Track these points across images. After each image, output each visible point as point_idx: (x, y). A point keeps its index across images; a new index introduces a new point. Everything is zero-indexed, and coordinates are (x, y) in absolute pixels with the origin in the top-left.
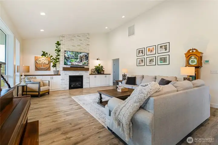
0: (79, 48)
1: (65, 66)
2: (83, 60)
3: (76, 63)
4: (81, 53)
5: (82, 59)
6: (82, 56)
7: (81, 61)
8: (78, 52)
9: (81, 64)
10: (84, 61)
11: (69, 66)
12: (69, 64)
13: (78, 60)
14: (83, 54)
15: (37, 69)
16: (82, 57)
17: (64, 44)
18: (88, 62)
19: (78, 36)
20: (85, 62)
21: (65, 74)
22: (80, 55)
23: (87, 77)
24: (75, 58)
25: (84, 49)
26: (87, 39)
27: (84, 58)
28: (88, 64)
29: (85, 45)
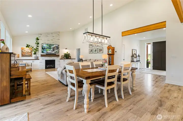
0: (53, 41)
1: (42, 54)
4: (53, 45)
5: (54, 49)
6: (54, 47)
8: (51, 45)
9: (54, 52)
11: (45, 54)
12: (45, 52)
13: (52, 50)
14: (55, 46)
15: (23, 56)
16: (54, 48)
17: (41, 39)
20: (56, 50)
21: (43, 59)
22: (52, 46)
23: (58, 61)
24: (49, 49)
25: (56, 42)
26: (58, 36)
27: (56, 48)
28: (58, 52)
29: (57, 40)
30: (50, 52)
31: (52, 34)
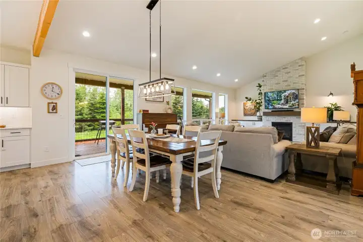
0: (286, 84)
1: (267, 111)
2: (289, 100)
3: (279, 106)
4: (285, 91)
5: (287, 100)
6: (287, 95)
7: (287, 103)
8: (280, 92)
9: (287, 107)
10: (291, 102)
11: (270, 111)
12: (270, 107)
13: (282, 101)
14: (289, 92)
16: (287, 97)
17: (265, 85)
18: (298, 102)
19: (284, 69)
20: (293, 102)
21: (267, 120)
22: (284, 94)
23: (299, 126)
24: (278, 100)
25: (294, 83)
26: (300, 67)
27: (292, 97)
28: (298, 105)
29: (296, 78)
30: (280, 106)
31: (286, 68)
